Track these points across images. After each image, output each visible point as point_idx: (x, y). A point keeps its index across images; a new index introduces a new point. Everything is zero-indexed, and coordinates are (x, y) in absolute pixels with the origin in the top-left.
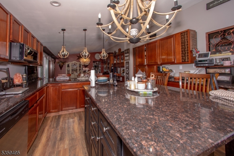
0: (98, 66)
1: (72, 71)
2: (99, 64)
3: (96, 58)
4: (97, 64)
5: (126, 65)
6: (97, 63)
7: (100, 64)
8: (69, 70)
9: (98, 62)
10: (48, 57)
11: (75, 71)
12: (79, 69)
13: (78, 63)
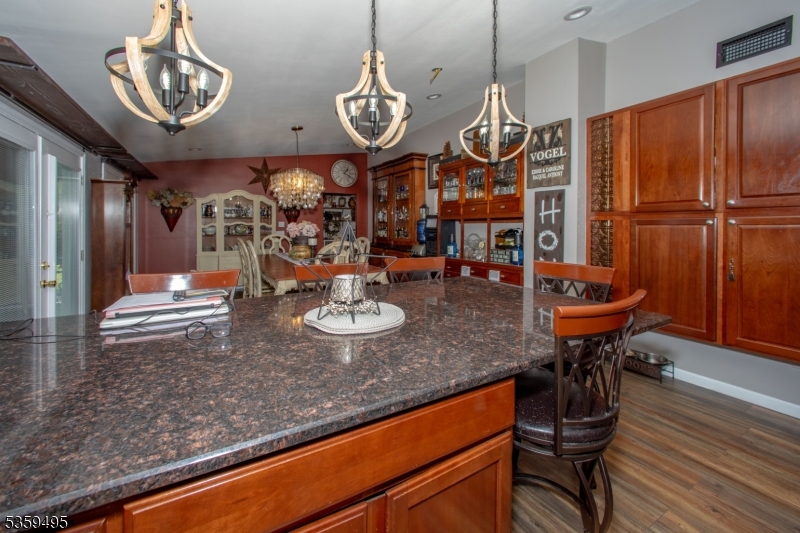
0: (339, 214)
1: (228, 235)
2: (342, 207)
3: (337, 181)
4: (334, 206)
5: (538, 210)
6: (336, 200)
7: (347, 206)
8: (210, 231)
9: (337, 198)
10: (82, 161)
11: (242, 235)
12: (263, 228)
13: (258, 199)
